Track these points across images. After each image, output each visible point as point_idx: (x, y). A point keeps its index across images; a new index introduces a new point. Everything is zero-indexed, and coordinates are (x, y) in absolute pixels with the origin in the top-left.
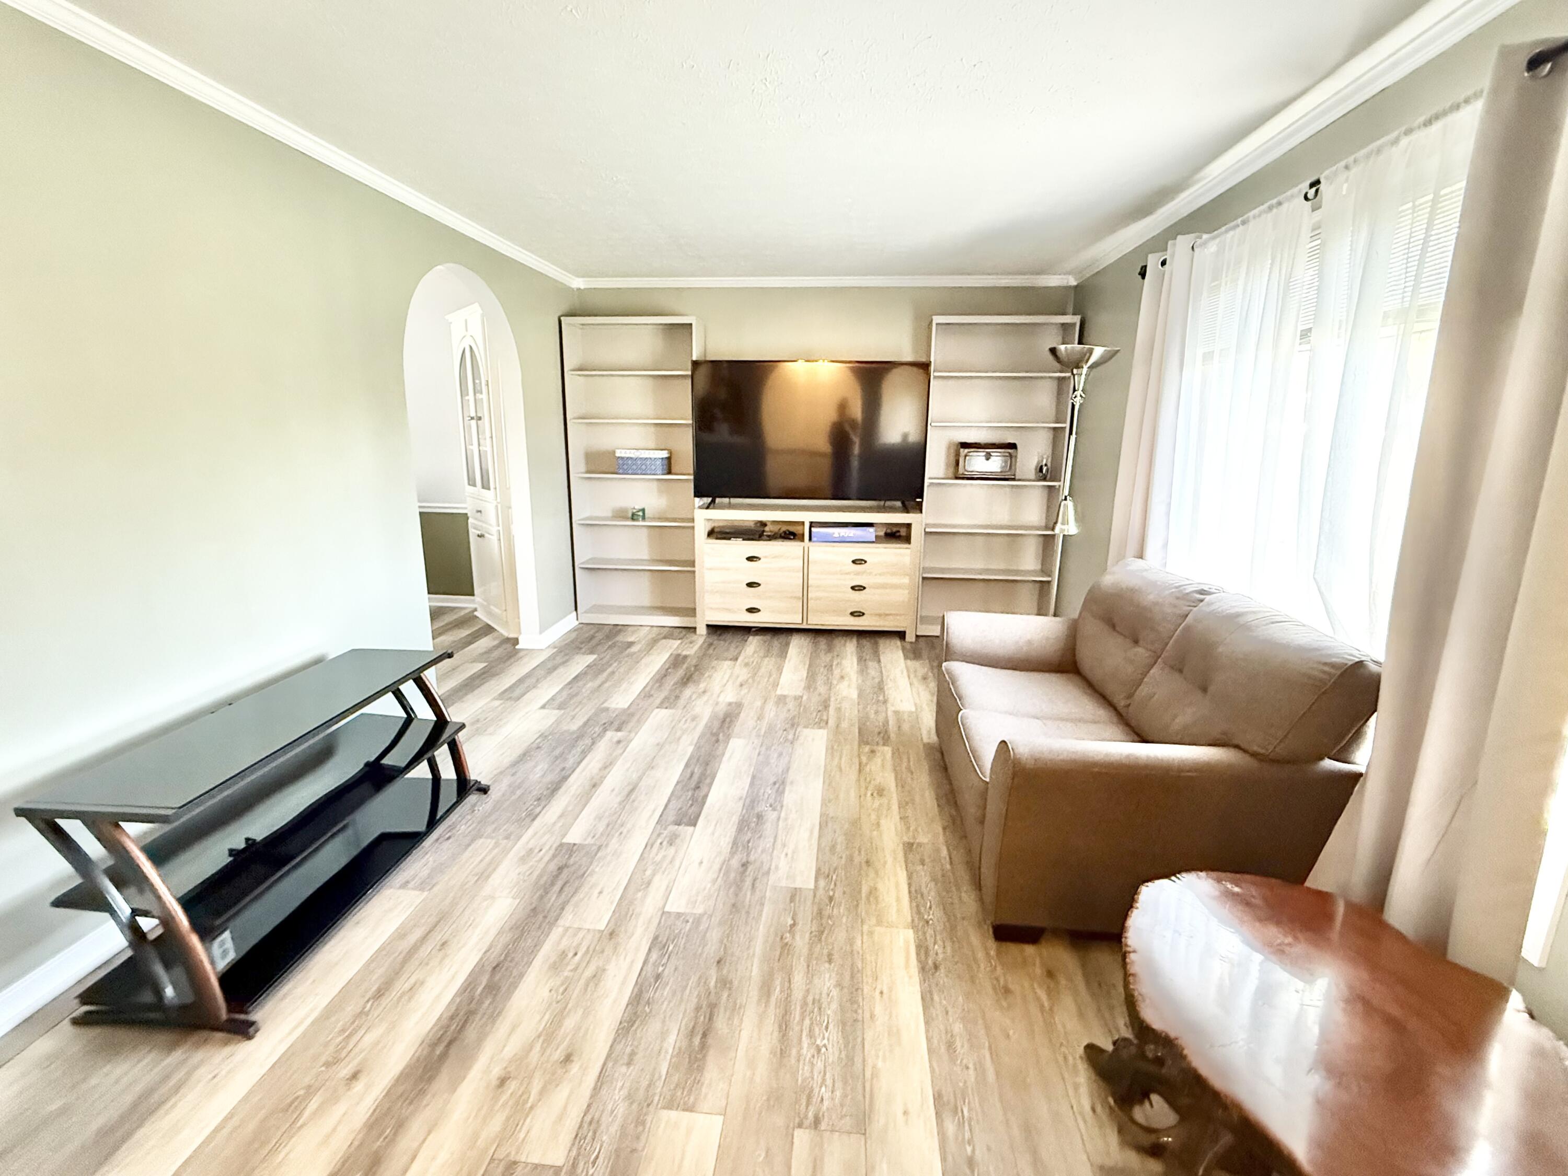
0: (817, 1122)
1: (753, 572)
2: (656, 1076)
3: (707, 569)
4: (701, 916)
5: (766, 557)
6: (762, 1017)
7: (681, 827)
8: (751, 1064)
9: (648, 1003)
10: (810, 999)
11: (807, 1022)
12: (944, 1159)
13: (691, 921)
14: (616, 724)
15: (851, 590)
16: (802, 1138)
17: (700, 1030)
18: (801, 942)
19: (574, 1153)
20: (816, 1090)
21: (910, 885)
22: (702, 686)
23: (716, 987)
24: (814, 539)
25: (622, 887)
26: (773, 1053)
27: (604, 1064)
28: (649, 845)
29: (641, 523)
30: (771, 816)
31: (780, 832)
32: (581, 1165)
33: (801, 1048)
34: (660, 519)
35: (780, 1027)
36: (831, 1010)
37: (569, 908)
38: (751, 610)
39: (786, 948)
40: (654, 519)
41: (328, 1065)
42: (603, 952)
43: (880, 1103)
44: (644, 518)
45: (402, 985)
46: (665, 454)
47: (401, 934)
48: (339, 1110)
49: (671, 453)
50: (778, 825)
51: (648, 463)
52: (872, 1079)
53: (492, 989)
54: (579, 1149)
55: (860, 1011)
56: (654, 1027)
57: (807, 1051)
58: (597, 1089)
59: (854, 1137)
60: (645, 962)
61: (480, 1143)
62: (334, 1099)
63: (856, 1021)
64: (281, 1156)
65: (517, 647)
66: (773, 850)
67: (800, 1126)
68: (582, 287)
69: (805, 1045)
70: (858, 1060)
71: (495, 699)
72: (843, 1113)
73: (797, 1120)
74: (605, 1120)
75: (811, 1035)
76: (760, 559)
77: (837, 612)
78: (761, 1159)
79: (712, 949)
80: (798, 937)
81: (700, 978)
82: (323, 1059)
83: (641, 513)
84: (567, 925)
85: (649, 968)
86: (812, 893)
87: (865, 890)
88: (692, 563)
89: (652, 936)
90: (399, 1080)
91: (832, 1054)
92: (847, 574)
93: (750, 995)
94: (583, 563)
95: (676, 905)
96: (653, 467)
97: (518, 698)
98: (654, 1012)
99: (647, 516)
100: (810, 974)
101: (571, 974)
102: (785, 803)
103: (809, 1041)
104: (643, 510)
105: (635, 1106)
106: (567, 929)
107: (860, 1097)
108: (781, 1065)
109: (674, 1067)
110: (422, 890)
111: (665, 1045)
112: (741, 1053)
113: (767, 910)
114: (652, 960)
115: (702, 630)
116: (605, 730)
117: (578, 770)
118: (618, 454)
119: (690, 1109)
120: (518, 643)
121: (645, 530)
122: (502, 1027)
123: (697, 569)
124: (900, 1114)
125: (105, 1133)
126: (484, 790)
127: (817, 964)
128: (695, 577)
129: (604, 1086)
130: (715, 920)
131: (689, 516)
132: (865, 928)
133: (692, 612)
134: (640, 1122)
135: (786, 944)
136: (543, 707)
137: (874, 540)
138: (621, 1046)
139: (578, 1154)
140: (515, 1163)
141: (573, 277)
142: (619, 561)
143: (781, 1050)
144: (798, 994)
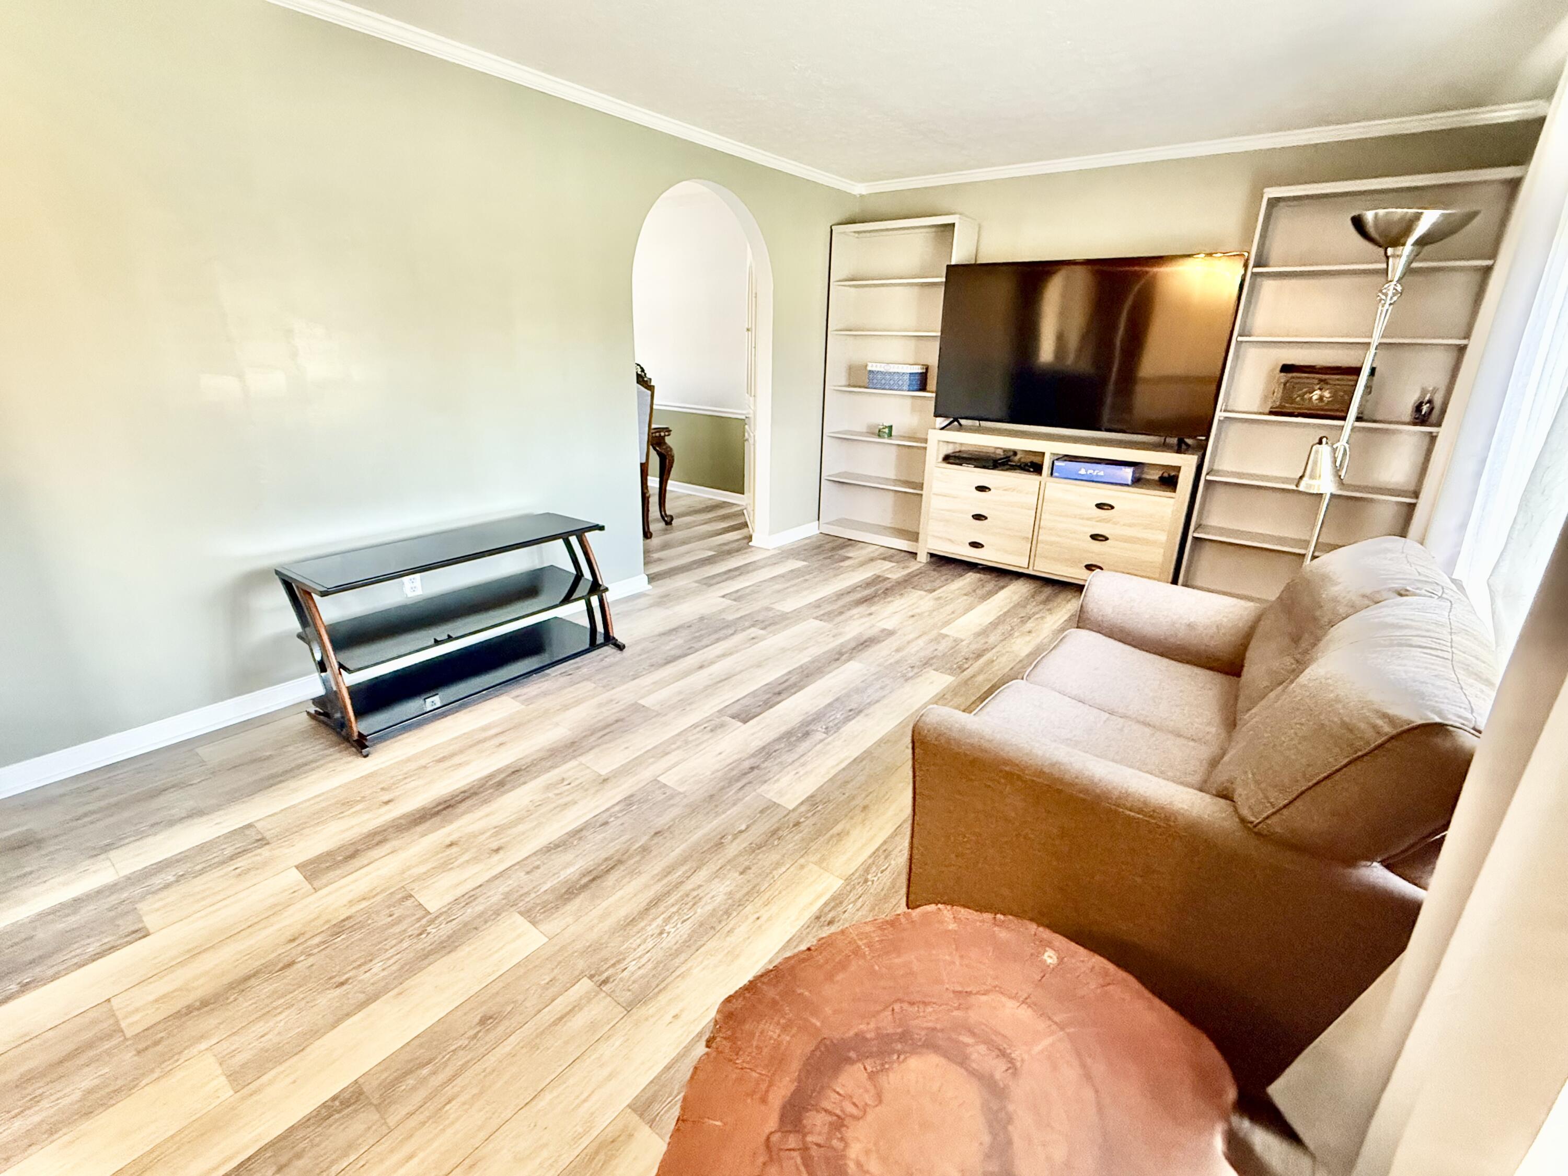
0: (605, 982)
1: (981, 504)
2: (536, 890)
3: (934, 494)
4: (680, 793)
5: (996, 488)
6: (647, 886)
7: (734, 720)
8: (603, 917)
9: (580, 838)
10: (695, 893)
11: (674, 909)
12: (668, 1068)
13: (667, 794)
14: (763, 625)
15: (1090, 539)
16: (585, 985)
17: (594, 874)
18: (732, 849)
19: (444, 910)
20: (628, 960)
21: (885, 842)
22: (873, 609)
23: (636, 850)
24: (1055, 474)
25: (646, 750)
26: (626, 917)
27: (514, 865)
28: (695, 726)
29: (886, 441)
30: (820, 736)
31: (813, 751)
32: (442, 918)
33: (650, 925)
34: (910, 438)
35: (651, 902)
36: (701, 911)
37: (596, 750)
38: (975, 545)
39: (719, 845)
40: (904, 438)
41: (382, 789)
42: (586, 790)
43: (663, 999)
44: (890, 435)
45: (456, 760)
46: (918, 369)
47: (484, 729)
48: (366, 816)
49: (927, 369)
50: (815, 745)
51: (896, 378)
52: (678, 977)
53: (501, 784)
54: (449, 909)
55: (723, 923)
56: (569, 856)
57: (653, 928)
58: (496, 877)
59: (620, 1009)
60: (607, 810)
61: (405, 876)
62: (367, 810)
63: (713, 928)
64: (320, 828)
65: (750, 544)
66: (790, 764)
67: (591, 977)
68: (864, 193)
69: (654, 925)
70: (682, 957)
71: (696, 582)
72: (630, 988)
73: (593, 972)
74: (481, 900)
75: (667, 920)
76: (990, 489)
77: (1073, 562)
78: (543, 982)
79: (661, 822)
80: (735, 843)
81: (631, 838)
82: (382, 786)
83: (887, 430)
84: (583, 762)
85: (604, 816)
86: (785, 813)
87: (838, 828)
88: (921, 486)
89: (629, 793)
90: (403, 817)
91: (668, 942)
92: (1088, 519)
93: (656, 866)
94: (829, 476)
95: (669, 779)
96: (900, 383)
97: (711, 585)
98: (577, 847)
99: (893, 433)
100: (717, 874)
101: (554, 796)
102: (841, 731)
103: (661, 923)
104: (891, 427)
105: (504, 902)
106: (581, 764)
107: (654, 985)
108: (624, 928)
109: (553, 890)
110: (523, 704)
111: (562, 873)
112: (605, 904)
113: (734, 811)
114: (612, 810)
115: (923, 558)
116: (753, 626)
117: (701, 652)
118: (869, 368)
119: (534, 923)
120: (751, 541)
121: (894, 449)
122: (485, 809)
123: (924, 492)
124: (673, 1013)
125: (273, 776)
126: (621, 647)
127: (730, 870)
128: (921, 501)
129: (502, 878)
130: (685, 801)
131: (923, 437)
132: (802, 861)
133: (914, 536)
134: (497, 913)
135: (722, 843)
136: (723, 597)
137: (1130, 482)
138: (535, 858)
139: (445, 912)
140: (411, 896)
141: (852, 183)
142: (869, 478)
143: (634, 919)
144: (688, 886)
